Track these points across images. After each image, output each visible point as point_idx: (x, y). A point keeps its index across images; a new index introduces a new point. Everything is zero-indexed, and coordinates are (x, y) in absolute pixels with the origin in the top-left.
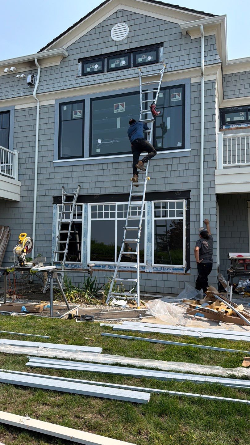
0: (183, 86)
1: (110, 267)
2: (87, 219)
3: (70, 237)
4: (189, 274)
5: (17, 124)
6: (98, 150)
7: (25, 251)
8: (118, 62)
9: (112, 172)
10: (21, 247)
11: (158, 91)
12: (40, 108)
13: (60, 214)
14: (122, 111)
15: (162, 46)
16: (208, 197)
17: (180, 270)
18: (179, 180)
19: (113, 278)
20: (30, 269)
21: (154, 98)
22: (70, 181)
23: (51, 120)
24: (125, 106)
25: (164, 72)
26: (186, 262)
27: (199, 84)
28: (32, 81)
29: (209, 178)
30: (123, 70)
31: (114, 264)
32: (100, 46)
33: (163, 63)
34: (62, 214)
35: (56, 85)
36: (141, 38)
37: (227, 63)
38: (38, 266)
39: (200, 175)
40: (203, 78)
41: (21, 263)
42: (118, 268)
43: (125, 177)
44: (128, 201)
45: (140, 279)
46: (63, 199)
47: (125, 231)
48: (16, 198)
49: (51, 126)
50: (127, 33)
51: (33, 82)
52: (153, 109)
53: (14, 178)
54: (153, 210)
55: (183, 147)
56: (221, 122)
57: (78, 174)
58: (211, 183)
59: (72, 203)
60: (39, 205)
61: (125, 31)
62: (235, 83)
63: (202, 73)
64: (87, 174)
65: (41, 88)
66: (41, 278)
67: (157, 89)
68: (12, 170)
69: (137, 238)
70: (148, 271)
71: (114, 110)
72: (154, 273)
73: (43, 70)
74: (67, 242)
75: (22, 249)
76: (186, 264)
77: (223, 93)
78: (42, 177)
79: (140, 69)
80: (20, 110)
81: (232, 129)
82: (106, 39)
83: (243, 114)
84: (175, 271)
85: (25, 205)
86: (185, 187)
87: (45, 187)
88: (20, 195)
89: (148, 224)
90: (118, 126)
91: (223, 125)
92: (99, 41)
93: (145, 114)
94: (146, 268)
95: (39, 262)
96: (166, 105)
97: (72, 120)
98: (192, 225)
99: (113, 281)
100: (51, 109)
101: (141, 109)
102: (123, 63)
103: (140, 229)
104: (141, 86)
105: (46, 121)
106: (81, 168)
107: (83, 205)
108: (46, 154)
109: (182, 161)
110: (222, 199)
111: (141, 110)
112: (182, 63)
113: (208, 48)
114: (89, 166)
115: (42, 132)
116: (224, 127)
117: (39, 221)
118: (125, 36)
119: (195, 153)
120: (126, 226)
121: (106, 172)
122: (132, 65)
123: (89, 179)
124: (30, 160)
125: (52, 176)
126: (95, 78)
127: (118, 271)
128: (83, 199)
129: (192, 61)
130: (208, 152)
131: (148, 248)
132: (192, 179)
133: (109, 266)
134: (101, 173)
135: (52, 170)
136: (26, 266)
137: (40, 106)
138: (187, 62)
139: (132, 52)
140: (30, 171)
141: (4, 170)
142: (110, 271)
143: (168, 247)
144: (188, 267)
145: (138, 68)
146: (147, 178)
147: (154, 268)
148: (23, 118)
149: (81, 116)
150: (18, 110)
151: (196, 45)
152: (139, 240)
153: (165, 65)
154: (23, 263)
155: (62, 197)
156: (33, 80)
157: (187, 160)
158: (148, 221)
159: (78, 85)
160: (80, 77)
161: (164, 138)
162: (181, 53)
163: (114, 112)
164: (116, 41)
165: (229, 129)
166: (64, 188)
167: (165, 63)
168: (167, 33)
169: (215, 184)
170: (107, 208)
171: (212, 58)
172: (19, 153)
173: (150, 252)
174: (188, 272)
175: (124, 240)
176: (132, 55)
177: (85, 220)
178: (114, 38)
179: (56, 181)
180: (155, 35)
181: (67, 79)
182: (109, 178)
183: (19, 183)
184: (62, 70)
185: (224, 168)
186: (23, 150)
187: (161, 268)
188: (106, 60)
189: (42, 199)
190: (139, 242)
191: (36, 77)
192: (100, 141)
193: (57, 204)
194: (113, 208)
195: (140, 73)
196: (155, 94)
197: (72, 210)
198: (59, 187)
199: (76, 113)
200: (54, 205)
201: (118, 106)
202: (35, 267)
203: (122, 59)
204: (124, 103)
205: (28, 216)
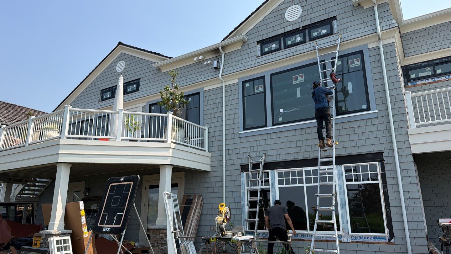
0: (361, 52)
1: (303, 237)
2: (274, 185)
3: (259, 205)
4: (394, 244)
5: (206, 103)
6: (280, 119)
7: (225, 221)
8: (294, 39)
9: (296, 138)
10: (222, 217)
11: (336, 60)
12: (225, 88)
13: (248, 182)
14: (301, 82)
15: (336, 19)
16: (404, 157)
17: (382, 239)
18: (369, 142)
19: (311, 248)
20: (231, 238)
21: (333, 67)
22: (255, 149)
23: (236, 97)
24: (303, 77)
25: (340, 42)
26: (388, 230)
27: (378, 48)
28: (217, 65)
29: (402, 138)
30: (299, 46)
31: (307, 233)
32: (276, 28)
33: (338, 34)
34: (250, 181)
35: (238, 66)
36: (314, 15)
37: (404, 23)
38: (238, 236)
39: (391, 136)
40: (381, 42)
41: (222, 232)
42: (314, 237)
43: (309, 142)
44: (318, 166)
45: (340, 250)
46: (250, 167)
47: (318, 198)
48: (207, 168)
49: (236, 101)
50: (300, 13)
51: (219, 66)
52: (333, 77)
53: (205, 151)
54: (344, 174)
55: (368, 109)
56: (406, 80)
57: (262, 142)
58: (405, 143)
59: (259, 171)
60: (228, 173)
61: (299, 11)
62: (415, 40)
63: (380, 39)
64: (271, 141)
65: (225, 70)
66: (234, 248)
67: (335, 58)
68: (203, 143)
69: (332, 206)
70: (345, 240)
71: (294, 82)
72: (352, 242)
73: (226, 55)
74: (257, 210)
75: (222, 219)
76: (388, 232)
77: (404, 51)
78: (229, 147)
79: (316, 43)
80: (208, 91)
81: (418, 85)
82: (281, 21)
83: (429, 69)
84: (377, 241)
85: (215, 174)
86: (377, 149)
87: (233, 157)
88: (211, 165)
89: (340, 189)
90: (299, 95)
91: (408, 82)
92: (274, 24)
93: (325, 82)
94: (343, 237)
95: (239, 232)
96: (346, 71)
97: (254, 94)
98: (389, 189)
99: (310, 252)
100: (235, 87)
101: (321, 78)
102: (299, 39)
103: (334, 196)
104: (318, 58)
105: (231, 98)
106: (265, 137)
107: (270, 171)
108: (233, 126)
109: (369, 122)
110: (419, 159)
111: (321, 80)
112: (358, 32)
113: (383, 15)
114: (273, 134)
115: (228, 108)
116: (410, 84)
117: (228, 190)
118: (299, 16)
119: (383, 114)
120: (318, 192)
121: (290, 139)
122: (308, 40)
123: (274, 147)
124: (218, 133)
125: (239, 146)
126: (274, 56)
127: (315, 241)
128: (269, 166)
129: (367, 29)
130: (396, 112)
131: (342, 215)
132: (383, 140)
133: (302, 235)
134: (284, 140)
135: (238, 141)
136: (227, 236)
137: (225, 86)
138: (362, 30)
139: (307, 29)
140: (219, 143)
141: (195, 144)
142: (304, 240)
143: (364, 212)
144: (392, 236)
145: (314, 41)
146: (335, 143)
147: (352, 237)
148: (211, 98)
149: (262, 90)
150: (206, 91)
151: (370, 13)
152: (334, 207)
153: (340, 36)
154: (224, 233)
155: (248, 165)
156: (219, 65)
157: (375, 121)
158: (340, 186)
159: (258, 64)
160: (259, 57)
161: (346, 101)
162: (355, 23)
163: (294, 84)
164: (290, 22)
165: (415, 85)
166: (250, 156)
167: (340, 33)
168: (338, 7)
169: (410, 144)
170: (293, 174)
171: (388, 23)
172: (209, 128)
173: (345, 219)
174: (392, 241)
175: (317, 208)
176: (307, 31)
177: (272, 187)
178: (288, 19)
179: (243, 150)
180: (327, 11)
181: (248, 60)
182: (293, 145)
183: (210, 155)
184: (243, 53)
185: (417, 127)
186: (212, 125)
187: (360, 237)
188: (282, 39)
189: (230, 168)
190: (334, 209)
191: (221, 62)
192: (281, 111)
193: (245, 173)
194: (300, 173)
195: (316, 46)
196: (333, 63)
197: (260, 178)
198: (246, 155)
199: (258, 88)
200: (242, 173)
201: (297, 77)
202: (235, 236)
203: (298, 35)
204: (303, 74)
205: (218, 184)
